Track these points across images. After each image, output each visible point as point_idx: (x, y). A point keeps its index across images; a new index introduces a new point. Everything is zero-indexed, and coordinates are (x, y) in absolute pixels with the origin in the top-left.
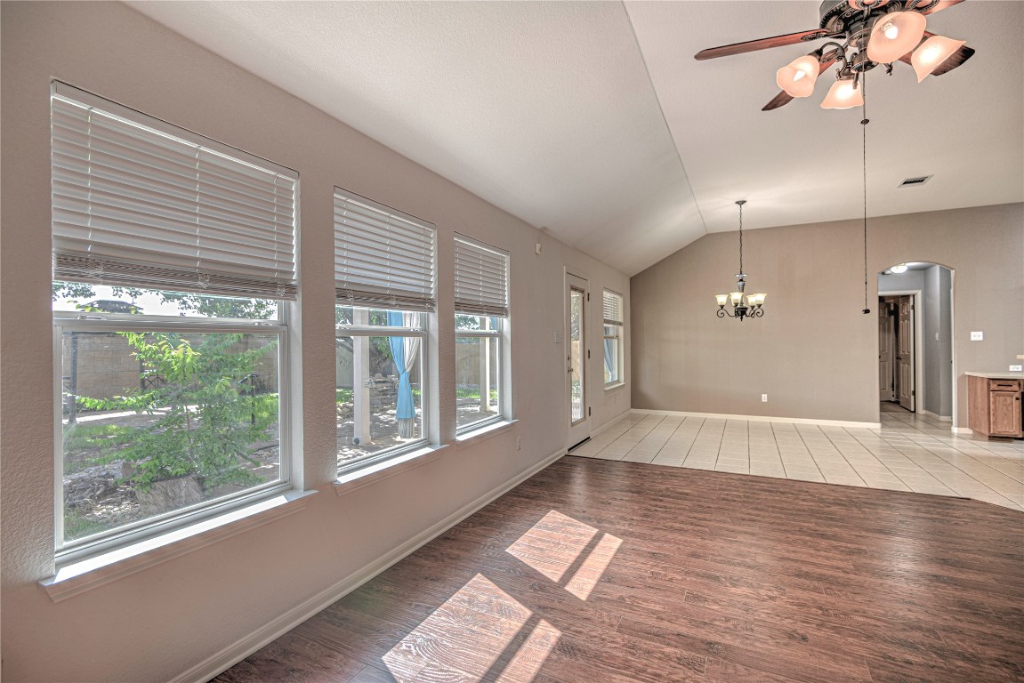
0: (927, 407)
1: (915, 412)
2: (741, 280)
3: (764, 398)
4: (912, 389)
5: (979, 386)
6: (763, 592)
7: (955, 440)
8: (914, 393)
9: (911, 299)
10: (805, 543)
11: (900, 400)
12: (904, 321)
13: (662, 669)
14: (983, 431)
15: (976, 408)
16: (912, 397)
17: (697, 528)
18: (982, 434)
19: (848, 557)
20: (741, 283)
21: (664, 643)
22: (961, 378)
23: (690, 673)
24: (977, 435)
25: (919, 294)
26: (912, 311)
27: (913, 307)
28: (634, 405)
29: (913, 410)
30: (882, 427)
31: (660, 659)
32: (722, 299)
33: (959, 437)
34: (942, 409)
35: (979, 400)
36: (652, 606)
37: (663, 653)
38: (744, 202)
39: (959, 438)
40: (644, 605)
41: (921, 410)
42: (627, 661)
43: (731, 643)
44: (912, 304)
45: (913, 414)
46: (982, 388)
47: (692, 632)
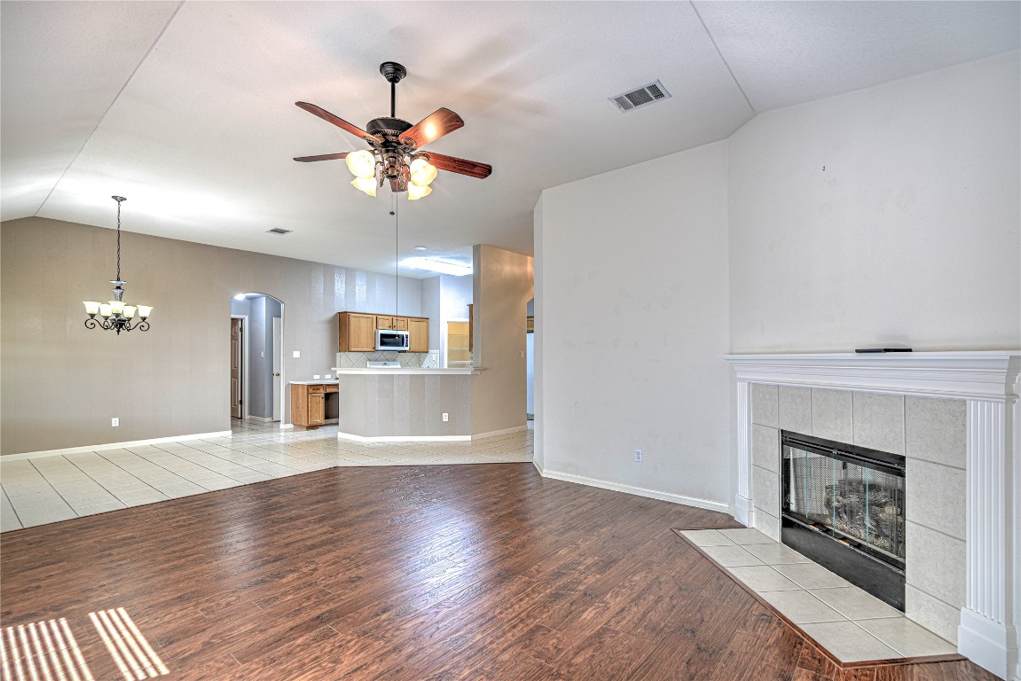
0: (251, 413)
1: (241, 418)
2: (118, 288)
4: (240, 399)
5: (300, 390)
6: (305, 570)
7: (282, 434)
8: (241, 402)
9: (240, 322)
10: (287, 528)
13: (313, 653)
14: (303, 424)
15: (297, 407)
16: (240, 405)
17: (190, 558)
18: (301, 426)
19: (321, 524)
20: (119, 291)
21: (290, 641)
22: (287, 386)
23: (332, 640)
24: (298, 426)
25: (246, 318)
26: (240, 333)
27: (241, 329)
29: (240, 416)
30: (233, 433)
31: (302, 650)
32: (91, 307)
33: (286, 431)
34: (267, 411)
35: (300, 400)
36: (243, 629)
37: (299, 646)
38: (124, 199)
39: (285, 433)
40: (235, 633)
41: (247, 416)
42: (283, 670)
43: (328, 608)
44: (240, 327)
45: (240, 420)
46: (303, 393)
47: (298, 620)
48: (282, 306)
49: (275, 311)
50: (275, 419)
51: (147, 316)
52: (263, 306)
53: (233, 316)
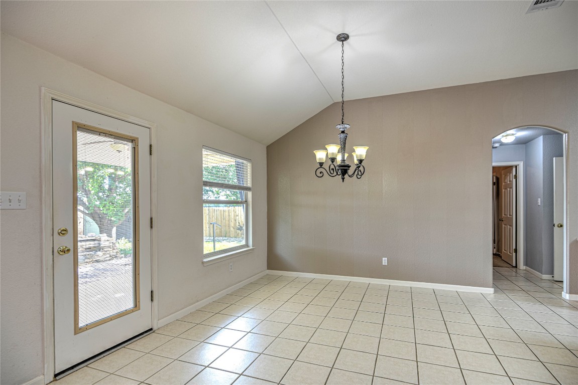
0: (526, 264)
1: (516, 267)
2: (343, 132)
3: (385, 261)
4: (514, 248)
8: (516, 251)
9: (514, 169)
11: (502, 255)
12: (506, 189)
16: (514, 254)
20: (343, 136)
25: (521, 165)
26: (514, 180)
27: (516, 177)
28: (270, 267)
29: (514, 265)
32: (320, 155)
34: (545, 266)
41: (522, 266)
44: (514, 174)
45: (514, 269)
48: (565, 136)
49: (555, 150)
50: (556, 278)
51: (364, 157)
52: (539, 147)
53: (494, 164)
